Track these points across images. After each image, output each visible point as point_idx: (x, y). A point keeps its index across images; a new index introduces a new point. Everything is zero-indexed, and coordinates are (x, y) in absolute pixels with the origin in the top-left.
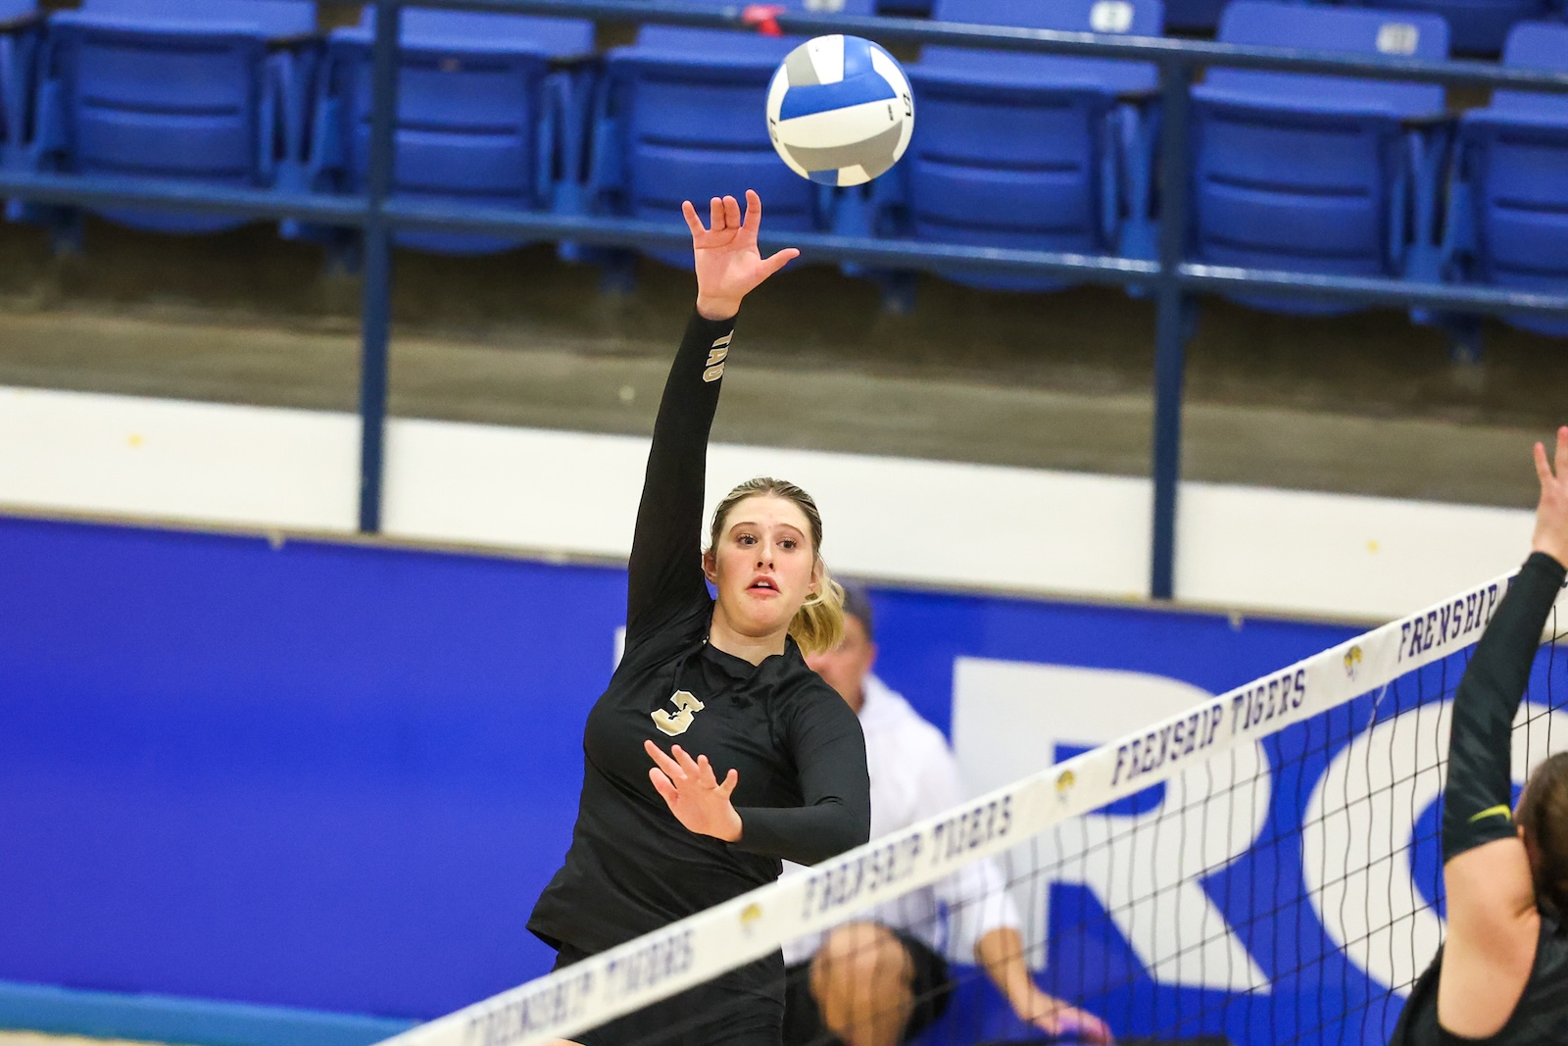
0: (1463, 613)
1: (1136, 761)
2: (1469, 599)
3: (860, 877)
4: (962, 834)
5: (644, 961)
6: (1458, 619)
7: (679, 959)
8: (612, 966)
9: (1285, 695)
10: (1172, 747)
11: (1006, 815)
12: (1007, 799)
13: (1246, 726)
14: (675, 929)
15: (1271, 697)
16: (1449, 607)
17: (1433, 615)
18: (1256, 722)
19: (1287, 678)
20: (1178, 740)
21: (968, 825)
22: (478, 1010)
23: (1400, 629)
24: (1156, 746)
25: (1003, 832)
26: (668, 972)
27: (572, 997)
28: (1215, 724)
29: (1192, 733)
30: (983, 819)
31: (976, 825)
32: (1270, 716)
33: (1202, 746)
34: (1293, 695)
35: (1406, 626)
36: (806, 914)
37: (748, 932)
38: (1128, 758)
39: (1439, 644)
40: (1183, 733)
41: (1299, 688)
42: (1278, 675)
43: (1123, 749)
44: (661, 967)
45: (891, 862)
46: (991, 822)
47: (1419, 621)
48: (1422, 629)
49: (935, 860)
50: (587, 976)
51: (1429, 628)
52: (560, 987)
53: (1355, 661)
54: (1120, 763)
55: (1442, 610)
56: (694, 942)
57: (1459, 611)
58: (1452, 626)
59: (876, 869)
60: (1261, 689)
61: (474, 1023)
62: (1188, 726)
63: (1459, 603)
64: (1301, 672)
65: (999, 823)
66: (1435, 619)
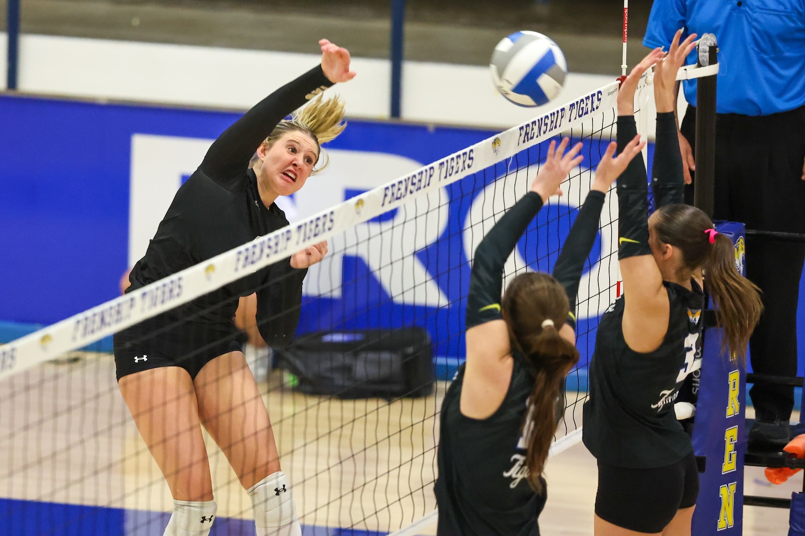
0: (549, 122)
1: (393, 194)
2: (551, 115)
3: (262, 251)
4: (311, 230)
5: (159, 293)
6: (546, 124)
7: (176, 291)
8: (144, 294)
9: (464, 162)
10: (410, 187)
11: (331, 221)
12: (332, 213)
13: (446, 177)
14: (174, 277)
15: (457, 163)
16: (542, 119)
17: (534, 123)
18: (450, 175)
19: (465, 154)
20: (413, 184)
21: (313, 226)
22: (80, 316)
23: (519, 129)
24: (403, 187)
25: (330, 229)
26: (171, 297)
27: (125, 310)
28: (431, 176)
29: (420, 181)
30: (320, 223)
31: (317, 226)
32: (457, 172)
33: (425, 187)
34: (468, 162)
35: (521, 128)
36: (236, 270)
37: (209, 278)
38: (389, 193)
39: (537, 137)
40: (415, 181)
41: (471, 158)
42: (460, 152)
43: (387, 188)
44: (167, 295)
45: (277, 244)
46: (324, 224)
47: (528, 125)
48: (529, 130)
49: (297, 243)
50: (132, 300)
51: (533, 129)
52: (119, 305)
53: (497, 145)
54: (386, 195)
55: (539, 120)
56: (182, 283)
57: (547, 121)
58: (543, 128)
59: (269, 247)
60: (453, 159)
61: (78, 322)
62: (418, 177)
63: (547, 117)
64: (471, 151)
65: (328, 224)
66: (535, 125)
